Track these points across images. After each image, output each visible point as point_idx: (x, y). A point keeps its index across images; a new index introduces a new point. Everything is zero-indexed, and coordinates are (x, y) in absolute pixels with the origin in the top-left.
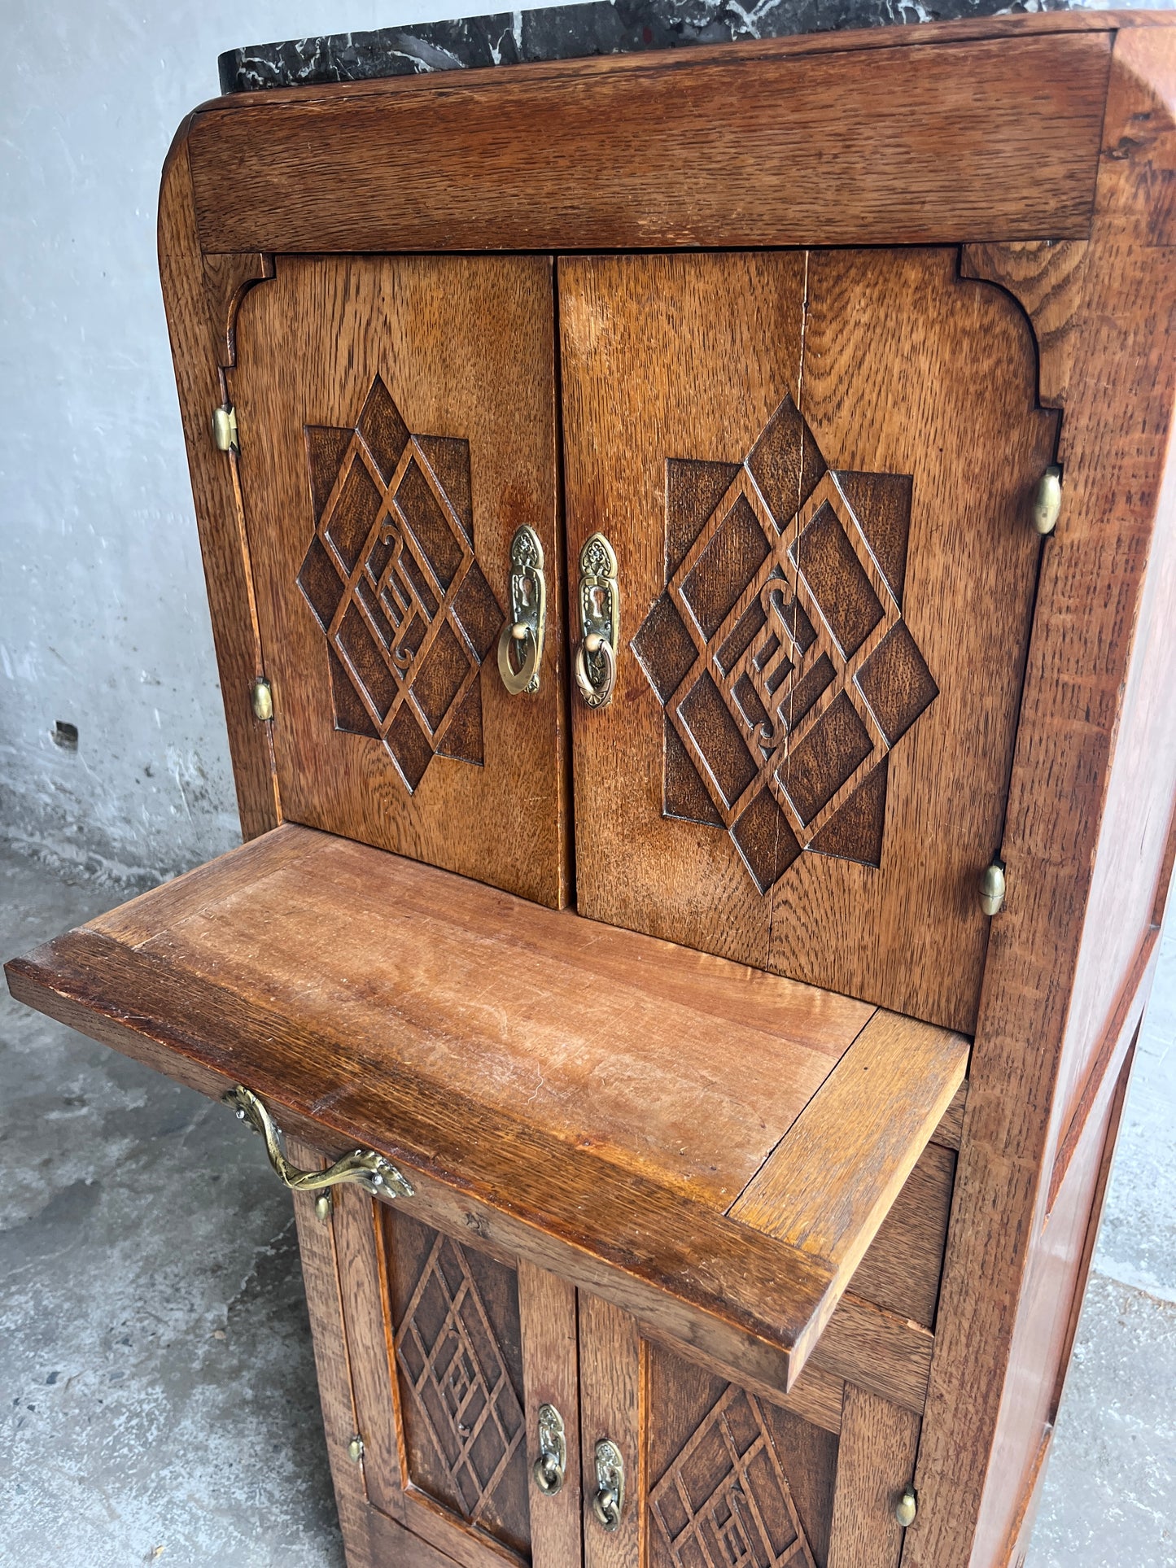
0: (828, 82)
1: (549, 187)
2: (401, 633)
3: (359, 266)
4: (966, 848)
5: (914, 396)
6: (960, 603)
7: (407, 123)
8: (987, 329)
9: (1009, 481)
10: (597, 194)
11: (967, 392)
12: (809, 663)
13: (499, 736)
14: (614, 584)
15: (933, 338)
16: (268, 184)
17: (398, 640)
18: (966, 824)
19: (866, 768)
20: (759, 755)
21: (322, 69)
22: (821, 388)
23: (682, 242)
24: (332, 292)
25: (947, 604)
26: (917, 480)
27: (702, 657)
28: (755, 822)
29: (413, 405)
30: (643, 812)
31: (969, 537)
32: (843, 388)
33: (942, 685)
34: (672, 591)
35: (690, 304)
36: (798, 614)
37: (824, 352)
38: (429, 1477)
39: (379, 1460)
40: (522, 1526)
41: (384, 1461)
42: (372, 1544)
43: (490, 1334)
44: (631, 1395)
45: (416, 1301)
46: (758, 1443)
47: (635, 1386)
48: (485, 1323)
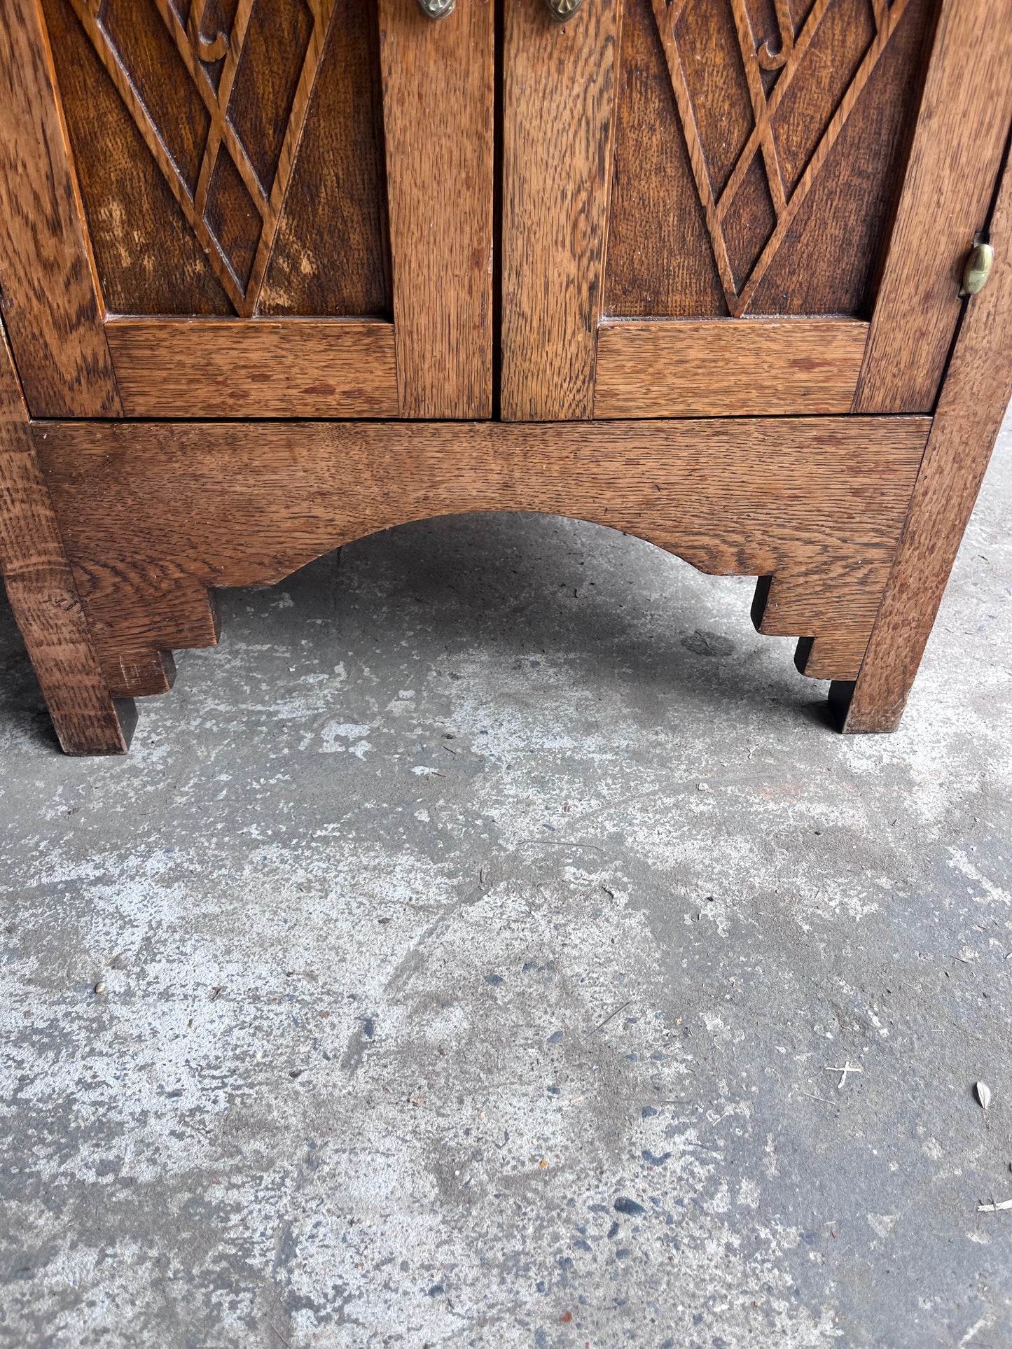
38: (148, 263)
39: (37, 274)
40: (355, 238)
41: (49, 267)
42: (60, 521)
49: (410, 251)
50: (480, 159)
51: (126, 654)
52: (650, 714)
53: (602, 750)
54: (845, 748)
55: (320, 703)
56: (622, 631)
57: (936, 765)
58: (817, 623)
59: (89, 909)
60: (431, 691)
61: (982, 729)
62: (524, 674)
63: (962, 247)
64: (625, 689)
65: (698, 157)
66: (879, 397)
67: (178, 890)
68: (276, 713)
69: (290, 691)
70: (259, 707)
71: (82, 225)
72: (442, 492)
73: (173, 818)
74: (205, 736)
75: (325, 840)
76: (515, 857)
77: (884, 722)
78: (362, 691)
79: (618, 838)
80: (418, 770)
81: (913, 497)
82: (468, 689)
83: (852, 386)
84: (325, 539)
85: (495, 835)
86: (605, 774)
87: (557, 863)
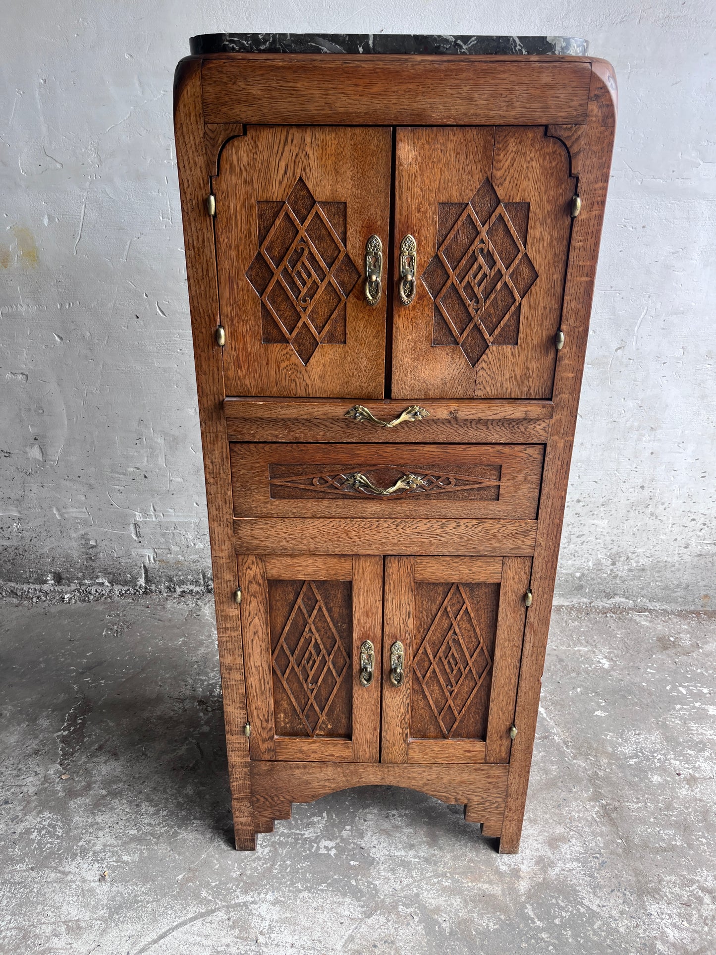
0: (504, 71)
1: (394, 101)
2: (304, 291)
3: (294, 130)
4: (548, 330)
5: (531, 175)
6: (545, 244)
7: (328, 73)
8: (554, 153)
9: (562, 201)
10: (415, 104)
11: (548, 173)
12: (493, 273)
13: (355, 328)
14: (414, 253)
15: (537, 156)
16: (250, 94)
17: (302, 294)
18: (548, 321)
19: (513, 308)
20: (472, 311)
21: (273, 47)
22: (498, 174)
23: (449, 123)
24: (278, 141)
25: (541, 245)
26: (532, 203)
27: (451, 277)
28: (470, 339)
29: (318, 189)
30: (423, 346)
31: (549, 221)
32: (506, 174)
33: (539, 274)
34: (439, 254)
35: (450, 145)
36: (489, 256)
37: (500, 161)
38: (288, 725)
39: (260, 730)
40: (343, 721)
41: (263, 728)
42: (252, 785)
43: (331, 625)
44: (409, 613)
45: (287, 629)
46: (464, 608)
47: (411, 608)
48: (329, 620)
49: (358, 727)
50: (377, 710)
51: (262, 821)
52: (433, 840)
53: (415, 857)
54: (499, 861)
55: (319, 830)
56: (426, 801)
57: (529, 870)
58: (483, 819)
59: (251, 913)
60: (356, 827)
61: (549, 854)
62: (389, 820)
63: (508, 727)
64: (425, 829)
65: (433, 707)
66: (492, 759)
67: (278, 907)
68: (304, 834)
69: (308, 824)
70: (298, 832)
71: (273, 720)
72: (364, 780)
73: (273, 879)
74: (281, 844)
75: (322, 890)
76: (383, 901)
77: (513, 849)
78: (333, 825)
79: (417, 895)
80: (352, 863)
81: (508, 785)
82: (369, 827)
83: (484, 756)
84: (328, 791)
85: (377, 892)
86: (415, 868)
87: (397, 904)
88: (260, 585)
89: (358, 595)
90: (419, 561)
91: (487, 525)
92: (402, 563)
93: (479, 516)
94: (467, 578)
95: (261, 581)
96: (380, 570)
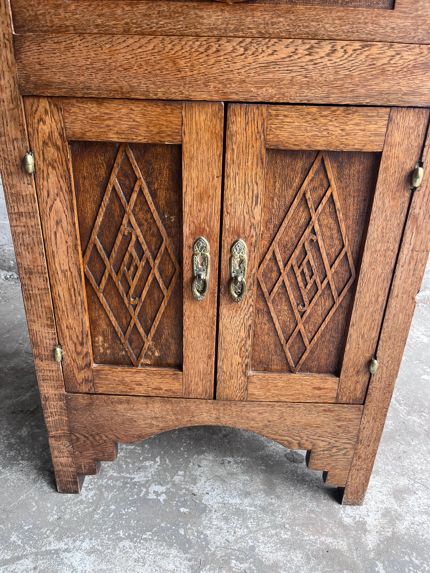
38: (108, 352)
39: (74, 355)
40: (172, 347)
41: (78, 354)
42: (69, 421)
43: (156, 215)
44: (257, 197)
45: (100, 219)
46: (328, 194)
47: (259, 189)
48: (153, 208)
49: (189, 354)
50: (212, 332)
51: (84, 462)
52: (270, 489)
53: (250, 505)
54: (342, 512)
55: (150, 475)
57: (376, 523)
58: (328, 467)
59: (61, 563)
60: (190, 472)
62: (225, 467)
63: (368, 359)
64: (261, 477)
65: (280, 332)
66: (344, 399)
67: (93, 558)
68: (134, 478)
69: (139, 468)
70: (128, 475)
71: (90, 343)
72: (196, 419)
73: (93, 524)
74: (108, 488)
75: (146, 540)
76: (214, 554)
77: (357, 501)
78: (165, 470)
79: (253, 548)
80: (182, 510)
81: (359, 429)
82: (203, 473)
83: (335, 395)
84: (156, 431)
85: (208, 543)
86: (251, 517)
87: (229, 558)
88: (58, 149)
89: (190, 166)
90: (274, 113)
91: (374, 50)
92: (250, 116)
93: (364, 36)
94: (337, 143)
95: (59, 143)
96: (219, 127)
